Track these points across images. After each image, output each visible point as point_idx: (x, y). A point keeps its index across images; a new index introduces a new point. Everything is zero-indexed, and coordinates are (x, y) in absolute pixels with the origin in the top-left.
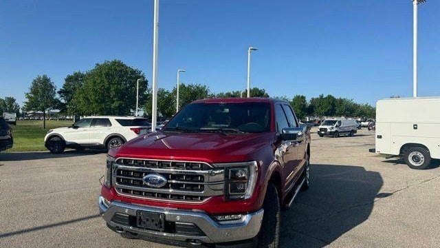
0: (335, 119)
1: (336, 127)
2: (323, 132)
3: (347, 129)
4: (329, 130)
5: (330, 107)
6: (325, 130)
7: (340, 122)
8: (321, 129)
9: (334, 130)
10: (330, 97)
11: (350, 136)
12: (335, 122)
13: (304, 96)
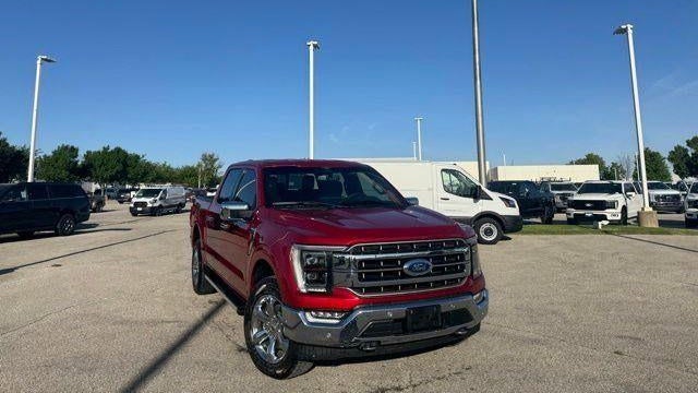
0: (157, 187)
1: (161, 199)
2: (140, 209)
3: (174, 202)
4: (150, 205)
5: (119, 167)
6: (144, 204)
7: (165, 191)
8: (136, 204)
9: (156, 205)
10: (118, 150)
11: (177, 212)
12: (157, 192)
13: (75, 146)
